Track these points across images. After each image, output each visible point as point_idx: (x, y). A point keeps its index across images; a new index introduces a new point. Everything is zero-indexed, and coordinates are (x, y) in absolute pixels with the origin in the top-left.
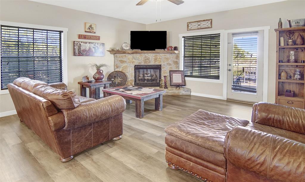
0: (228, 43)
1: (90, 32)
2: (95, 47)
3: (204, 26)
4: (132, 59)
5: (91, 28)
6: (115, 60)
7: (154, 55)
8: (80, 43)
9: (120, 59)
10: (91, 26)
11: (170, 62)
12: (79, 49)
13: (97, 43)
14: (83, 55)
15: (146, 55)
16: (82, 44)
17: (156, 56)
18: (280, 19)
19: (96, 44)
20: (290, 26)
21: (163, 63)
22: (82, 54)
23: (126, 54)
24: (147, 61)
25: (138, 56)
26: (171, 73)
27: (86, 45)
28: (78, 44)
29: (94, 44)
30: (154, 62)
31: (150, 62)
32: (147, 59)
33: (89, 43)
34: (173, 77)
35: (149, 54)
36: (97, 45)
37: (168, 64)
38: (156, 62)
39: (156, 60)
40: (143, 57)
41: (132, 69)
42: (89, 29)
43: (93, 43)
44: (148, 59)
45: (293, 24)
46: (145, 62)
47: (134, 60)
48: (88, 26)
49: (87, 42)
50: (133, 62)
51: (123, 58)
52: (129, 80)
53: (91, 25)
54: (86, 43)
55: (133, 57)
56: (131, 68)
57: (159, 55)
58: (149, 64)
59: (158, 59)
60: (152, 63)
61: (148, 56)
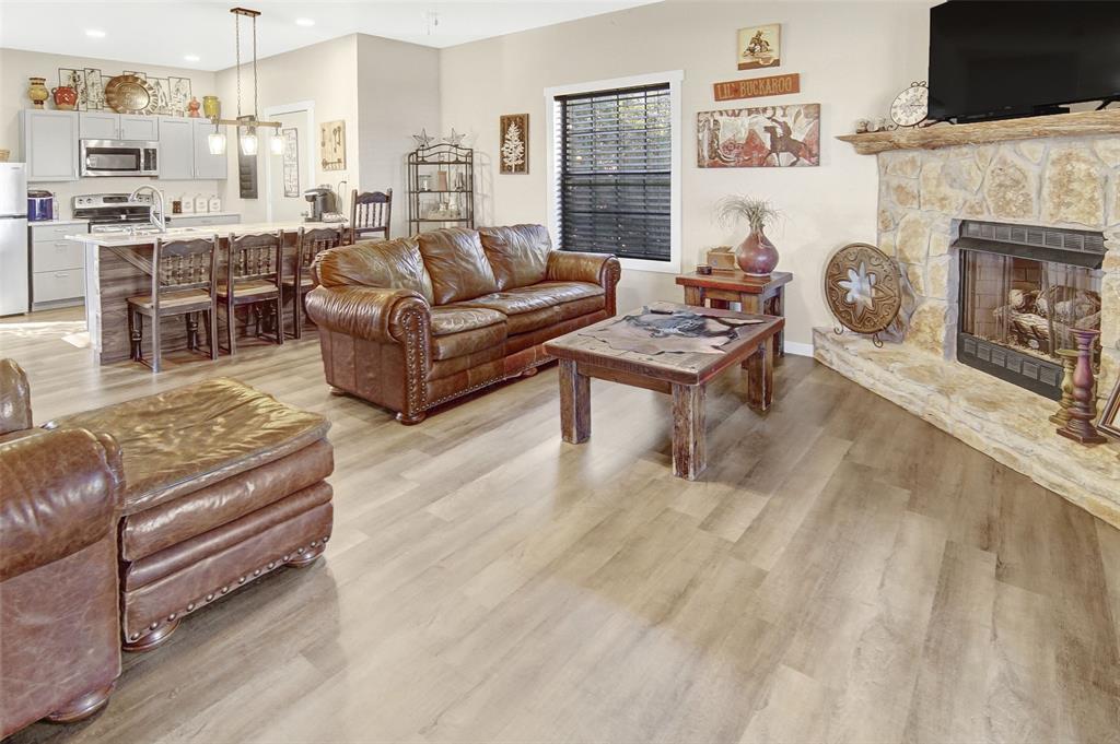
1: (755, 65)
2: (774, 128)
4: (939, 183)
5: (758, 48)
6: (881, 187)
7: (1055, 150)
8: (717, 117)
9: (895, 183)
10: (757, 40)
12: (713, 142)
13: (781, 107)
14: (724, 164)
15: (1006, 150)
16: (722, 120)
17: (1068, 157)
19: (779, 112)
21: (1111, 219)
22: (724, 161)
24: (1010, 195)
25: (966, 163)
27: (739, 121)
28: (709, 121)
29: (769, 113)
30: (1049, 206)
31: (1025, 207)
32: (1008, 183)
33: (750, 112)
35: (1025, 146)
36: (784, 115)
38: (1068, 205)
39: (1064, 185)
40: (989, 172)
41: (938, 245)
42: (752, 51)
43: (765, 110)
44: (1018, 182)
46: (1002, 204)
47: (945, 190)
48: (746, 44)
49: (741, 110)
52: (927, 309)
53: (760, 34)
54: (738, 115)
55: (943, 167)
57: (1085, 154)
58: (1020, 221)
59: (1075, 186)
60: (1042, 214)
61: (1019, 162)
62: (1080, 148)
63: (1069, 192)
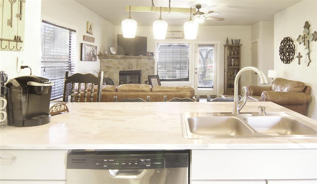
0: (195, 52)
3: (177, 36)
4: (118, 65)
6: (101, 66)
7: (136, 61)
9: (106, 65)
11: (148, 68)
12: (85, 53)
14: (86, 60)
15: (130, 60)
18: (227, 38)
20: (233, 43)
21: (143, 69)
23: (112, 59)
24: (130, 66)
25: (123, 61)
26: (150, 78)
27: (88, 48)
28: (84, 46)
30: (136, 67)
31: (132, 68)
34: (152, 82)
35: (132, 59)
37: (146, 69)
38: (138, 67)
39: (137, 65)
40: (127, 63)
41: (117, 76)
44: (131, 64)
45: (234, 42)
46: (129, 68)
47: (119, 66)
48: (89, 26)
50: (118, 68)
51: (109, 63)
53: (91, 25)
55: (118, 62)
56: (116, 74)
57: (140, 61)
58: (132, 70)
59: (139, 65)
60: (134, 69)
61: (132, 62)
62: (139, 60)
63: (138, 65)
